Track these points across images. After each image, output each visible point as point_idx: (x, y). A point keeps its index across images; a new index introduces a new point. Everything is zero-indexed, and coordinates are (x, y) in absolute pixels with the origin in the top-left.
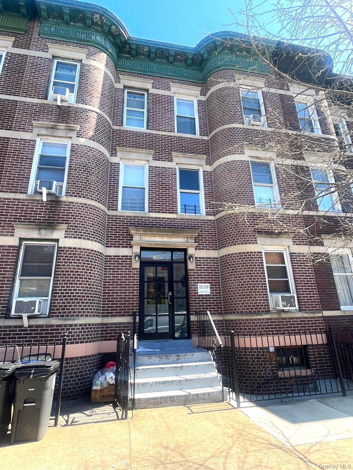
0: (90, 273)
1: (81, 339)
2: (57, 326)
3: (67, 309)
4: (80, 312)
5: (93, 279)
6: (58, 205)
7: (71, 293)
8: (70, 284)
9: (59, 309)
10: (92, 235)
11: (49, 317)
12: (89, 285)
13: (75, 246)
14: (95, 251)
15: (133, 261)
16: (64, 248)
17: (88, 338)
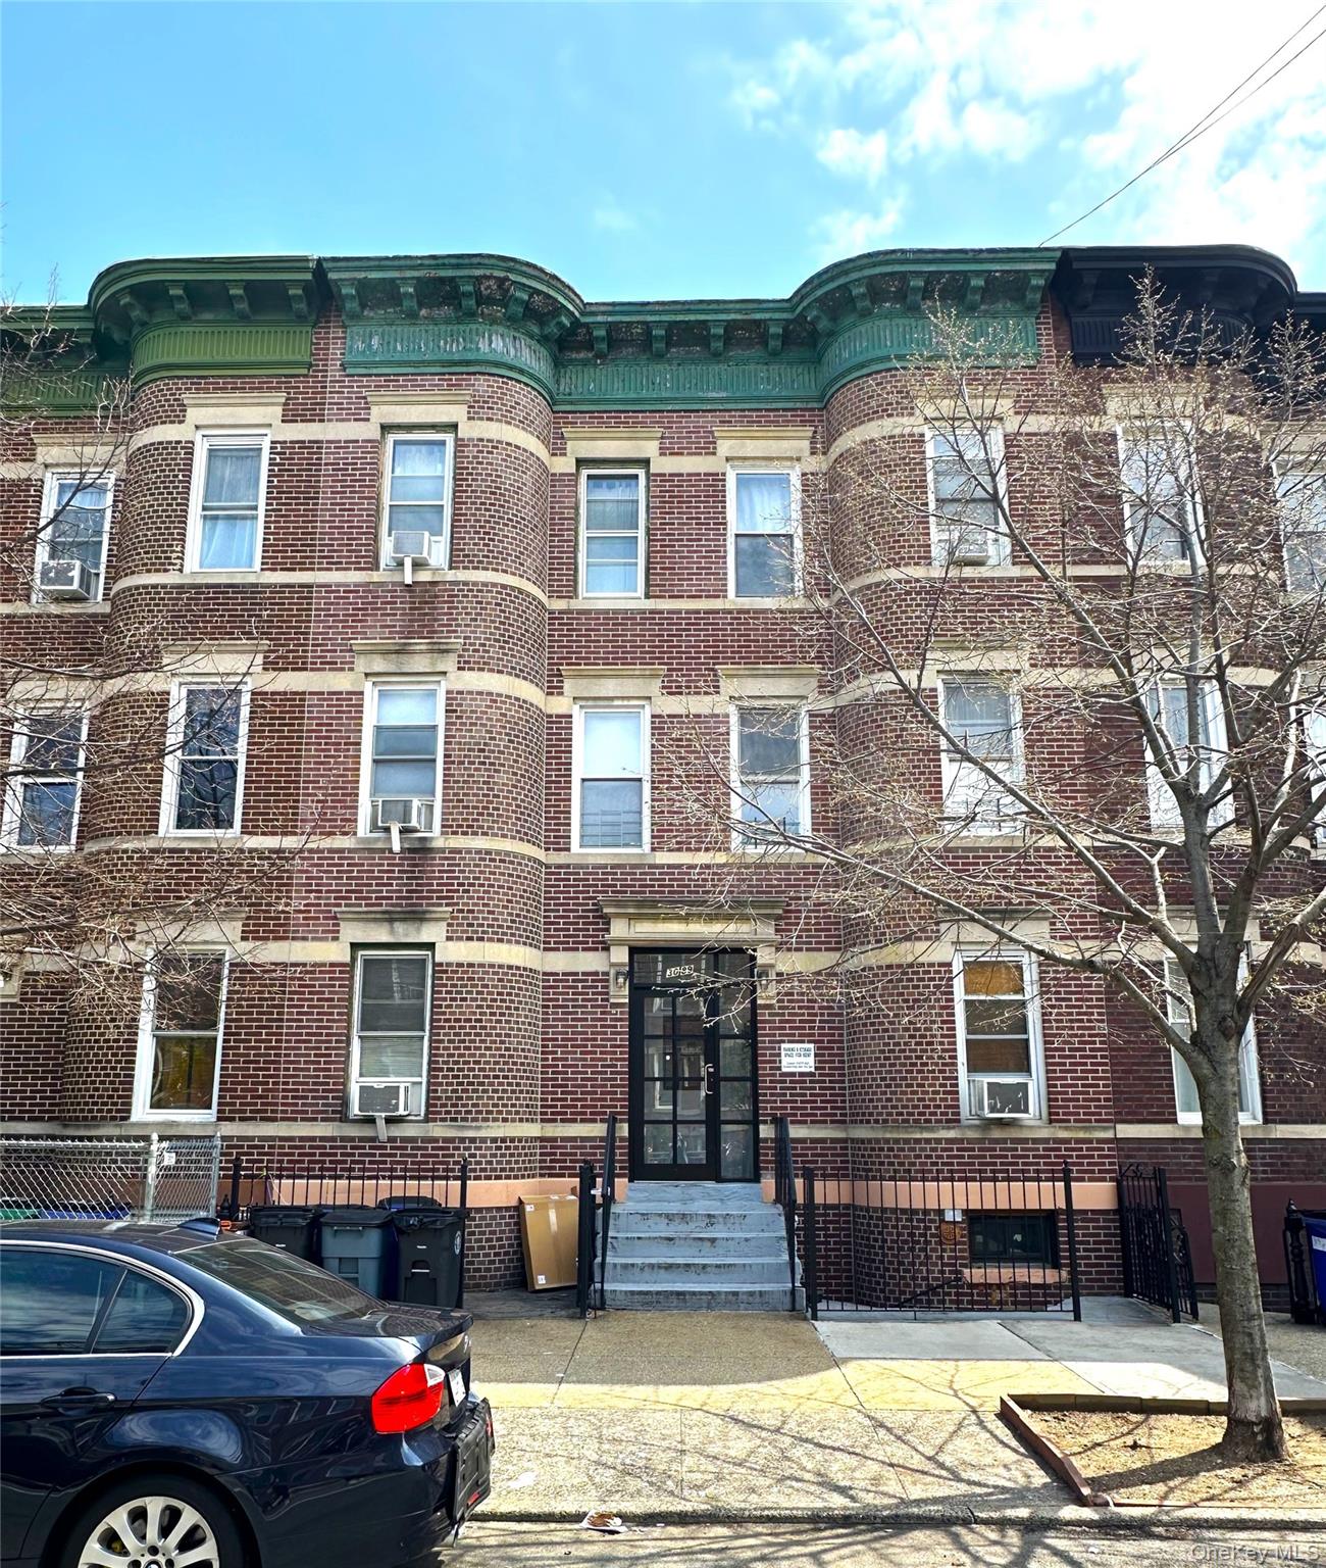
0: (508, 1022)
1: (495, 1170)
2: (446, 1140)
3: (463, 1106)
4: (491, 1112)
5: (516, 1036)
6: (426, 859)
7: (469, 1070)
8: (466, 1048)
9: (445, 1105)
10: (509, 927)
11: (427, 1120)
12: (507, 1049)
13: (471, 960)
14: (518, 968)
15: (612, 990)
16: (448, 964)
17: (512, 1170)
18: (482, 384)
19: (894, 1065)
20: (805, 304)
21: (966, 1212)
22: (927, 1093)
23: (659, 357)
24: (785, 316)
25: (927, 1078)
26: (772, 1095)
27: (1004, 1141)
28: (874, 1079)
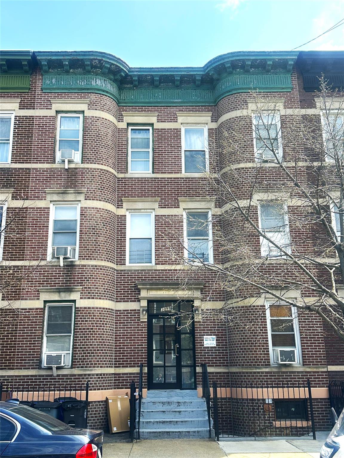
0: (103, 329)
1: (97, 386)
2: (79, 375)
3: (86, 362)
4: (96, 364)
5: (106, 334)
6: (73, 269)
7: (88, 348)
8: (87, 339)
9: (79, 362)
10: (103, 294)
11: (72, 368)
12: (103, 339)
13: (89, 306)
14: (107, 309)
15: (141, 316)
16: (81, 308)
17: (104, 386)
18: (93, 97)
19: (245, 344)
20: (209, 69)
21: (273, 400)
22: (258, 354)
23: (157, 87)
24: (201, 73)
25: (257, 349)
26: (201, 355)
27: (287, 372)
28: (238, 349)
